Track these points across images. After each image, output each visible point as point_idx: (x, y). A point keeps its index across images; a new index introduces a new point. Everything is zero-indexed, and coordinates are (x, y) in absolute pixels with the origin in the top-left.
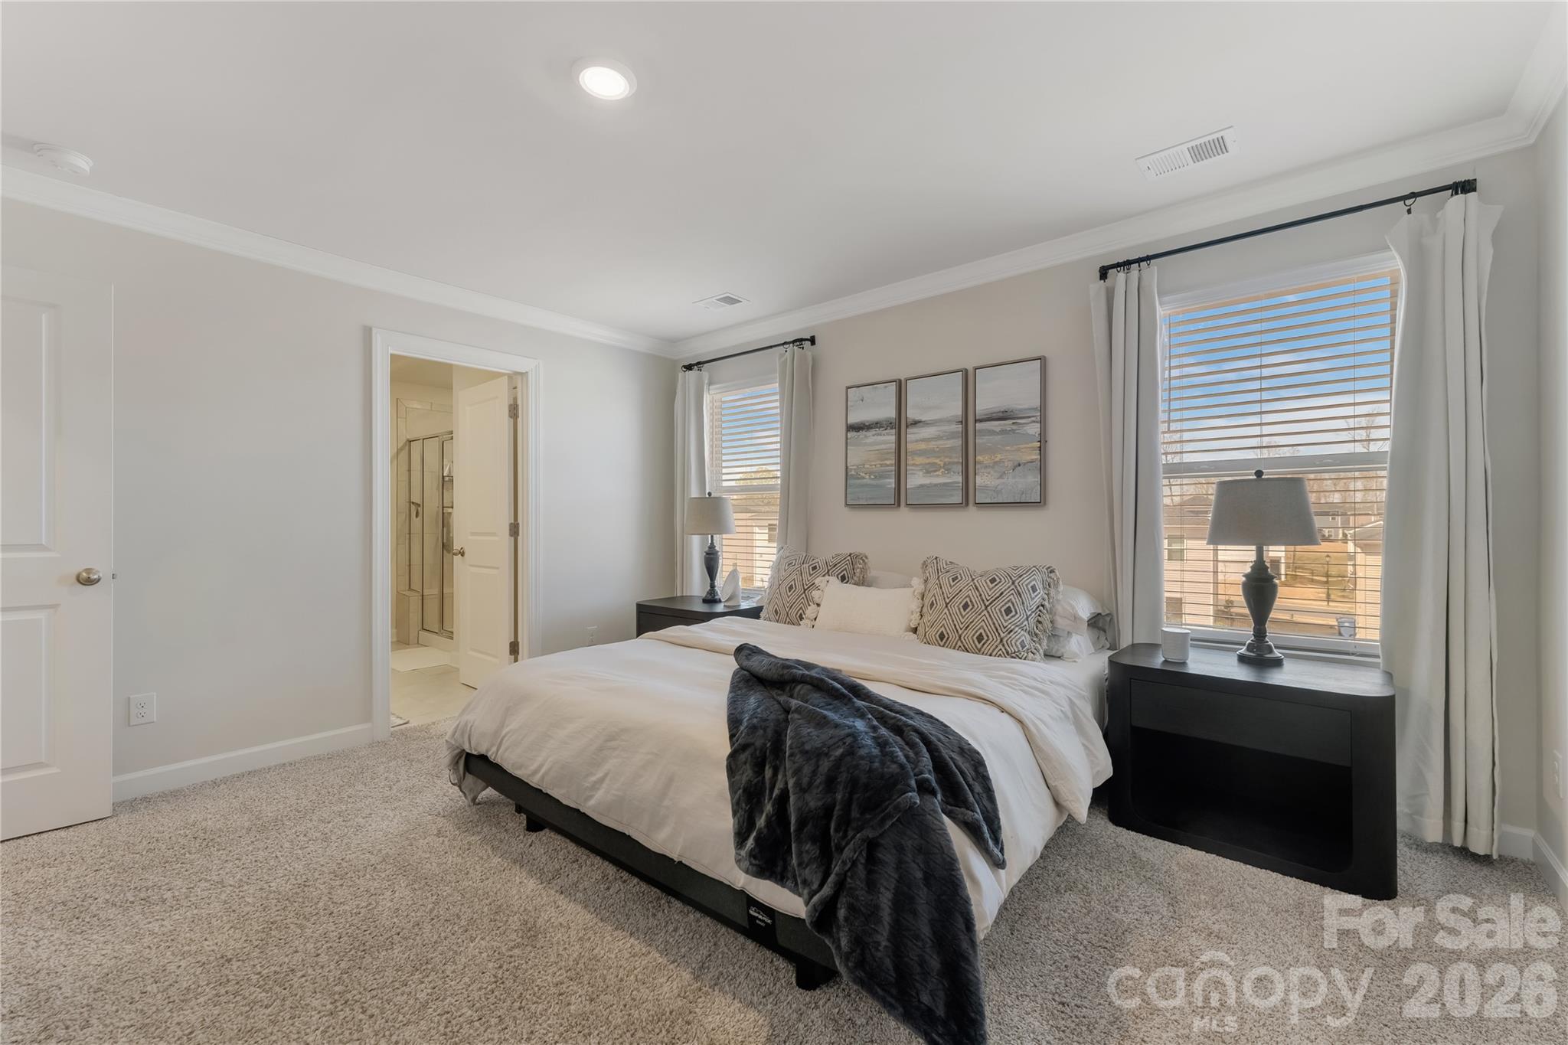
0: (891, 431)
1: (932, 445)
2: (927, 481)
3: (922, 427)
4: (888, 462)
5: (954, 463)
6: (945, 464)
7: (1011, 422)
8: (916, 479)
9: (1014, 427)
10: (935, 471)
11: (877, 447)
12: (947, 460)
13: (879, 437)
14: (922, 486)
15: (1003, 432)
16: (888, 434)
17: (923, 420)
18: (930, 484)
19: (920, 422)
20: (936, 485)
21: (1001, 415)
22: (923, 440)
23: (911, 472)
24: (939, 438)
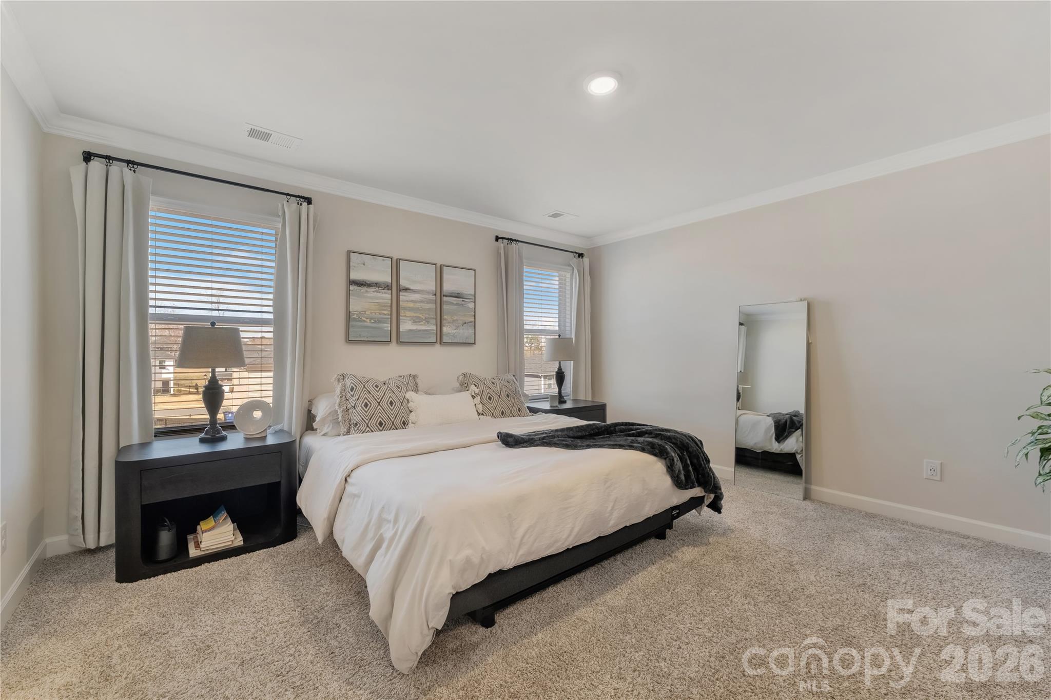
0: (388, 291)
1: (418, 305)
2: (414, 327)
3: (410, 293)
4: (385, 312)
5: (431, 318)
6: (425, 318)
7: (461, 299)
8: (406, 326)
9: (463, 303)
10: (420, 322)
11: (377, 301)
12: (427, 316)
13: (378, 293)
14: (410, 331)
15: (457, 304)
16: (385, 293)
17: (412, 288)
18: (416, 329)
19: (409, 289)
20: (420, 330)
21: (456, 295)
22: (412, 301)
23: (403, 321)
24: (421, 302)
